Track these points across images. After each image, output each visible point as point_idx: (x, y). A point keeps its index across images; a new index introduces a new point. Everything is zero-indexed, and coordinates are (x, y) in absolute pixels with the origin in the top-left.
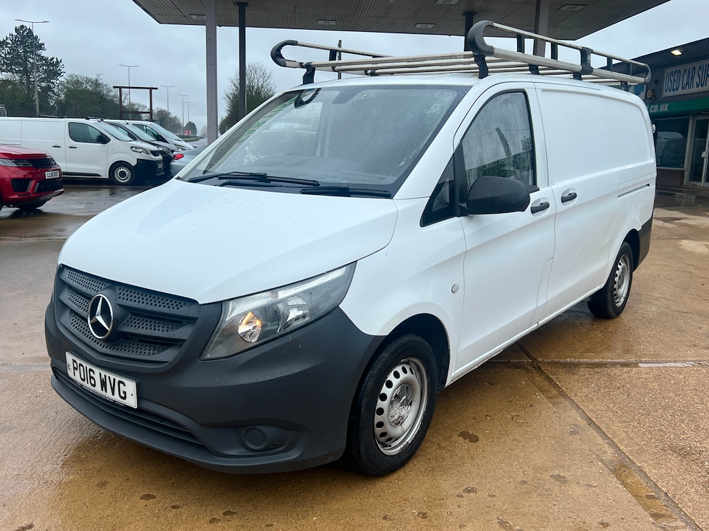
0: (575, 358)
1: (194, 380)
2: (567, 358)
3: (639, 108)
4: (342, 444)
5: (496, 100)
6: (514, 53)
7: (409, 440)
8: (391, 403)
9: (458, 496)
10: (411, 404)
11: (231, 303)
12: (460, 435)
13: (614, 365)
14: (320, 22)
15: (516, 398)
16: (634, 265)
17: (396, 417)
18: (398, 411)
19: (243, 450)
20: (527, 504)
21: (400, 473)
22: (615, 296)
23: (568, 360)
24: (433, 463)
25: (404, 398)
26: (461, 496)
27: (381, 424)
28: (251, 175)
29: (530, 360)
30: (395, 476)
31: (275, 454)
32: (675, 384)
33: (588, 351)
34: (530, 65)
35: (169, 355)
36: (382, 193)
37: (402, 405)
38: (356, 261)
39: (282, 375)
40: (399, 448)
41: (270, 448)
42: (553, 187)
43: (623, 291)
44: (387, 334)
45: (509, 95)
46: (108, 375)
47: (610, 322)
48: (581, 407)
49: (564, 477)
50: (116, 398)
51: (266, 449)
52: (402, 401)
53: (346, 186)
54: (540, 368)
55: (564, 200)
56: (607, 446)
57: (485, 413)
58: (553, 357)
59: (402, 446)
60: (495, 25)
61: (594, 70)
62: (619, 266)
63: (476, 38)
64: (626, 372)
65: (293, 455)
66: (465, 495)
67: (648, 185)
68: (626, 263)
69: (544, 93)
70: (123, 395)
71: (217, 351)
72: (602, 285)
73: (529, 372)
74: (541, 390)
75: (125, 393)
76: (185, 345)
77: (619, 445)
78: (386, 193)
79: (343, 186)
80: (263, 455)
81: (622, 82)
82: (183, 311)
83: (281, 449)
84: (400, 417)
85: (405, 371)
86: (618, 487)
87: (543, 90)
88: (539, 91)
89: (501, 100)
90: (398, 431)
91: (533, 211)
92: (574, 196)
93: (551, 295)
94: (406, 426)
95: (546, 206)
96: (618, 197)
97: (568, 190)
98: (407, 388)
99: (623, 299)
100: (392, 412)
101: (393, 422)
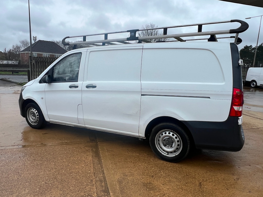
8: (31, 114)
10: (35, 117)
44: (25, 99)
55: (88, 87)
67: (209, 98)
90: (32, 120)
91: (71, 87)
92: (95, 87)
93: (86, 117)
94: (34, 121)
95: (77, 87)
96: (142, 95)
97: (92, 84)
98: (34, 114)
99: (174, 156)
100: (31, 116)
101: (32, 118)
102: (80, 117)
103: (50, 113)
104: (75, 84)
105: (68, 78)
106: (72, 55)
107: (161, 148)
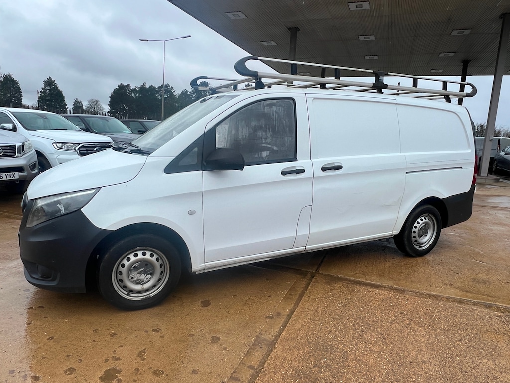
0: (346, 276)
2: (341, 274)
3: (457, 114)
4: (82, 284)
5: (260, 104)
7: (152, 295)
8: (130, 270)
10: (152, 274)
12: (202, 302)
13: (366, 285)
15: (268, 290)
16: (444, 224)
17: (135, 279)
18: (136, 275)
19: (38, 276)
22: (415, 243)
23: (340, 276)
25: (142, 269)
26: (147, 332)
27: (122, 281)
29: (314, 271)
32: (393, 306)
37: (140, 273)
38: (101, 187)
40: (142, 298)
42: (314, 160)
43: (427, 239)
44: (114, 229)
45: (275, 101)
48: (300, 304)
49: (219, 339)
52: (140, 271)
54: (313, 277)
55: (324, 169)
56: (277, 330)
57: (234, 294)
58: (333, 272)
59: (144, 297)
60: (259, 58)
61: (388, 87)
62: (419, 221)
64: (368, 291)
65: (54, 283)
66: (150, 332)
67: (461, 167)
68: (431, 220)
72: (396, 232)
73: (304, 278)
74: (291, 289)
77: (284, 331)
83: (50, 279)
84: (138, 280)
85: (144, 254)
87: (316, 98)
90: (138, 287)
91: (284, 173)
92: (340, 167)
93: (314, 230)
94: (146, 286)
95: (302, 171)
96: (407, 173)
97: (333, 163)
98: (147, 265)
99: (428, 246)
100: (131, 276)
101: (134, 281)
102: (303, 232)
103: (211, 248)
104: (294, 167)
106: (269, 102)
107: (416, 241)
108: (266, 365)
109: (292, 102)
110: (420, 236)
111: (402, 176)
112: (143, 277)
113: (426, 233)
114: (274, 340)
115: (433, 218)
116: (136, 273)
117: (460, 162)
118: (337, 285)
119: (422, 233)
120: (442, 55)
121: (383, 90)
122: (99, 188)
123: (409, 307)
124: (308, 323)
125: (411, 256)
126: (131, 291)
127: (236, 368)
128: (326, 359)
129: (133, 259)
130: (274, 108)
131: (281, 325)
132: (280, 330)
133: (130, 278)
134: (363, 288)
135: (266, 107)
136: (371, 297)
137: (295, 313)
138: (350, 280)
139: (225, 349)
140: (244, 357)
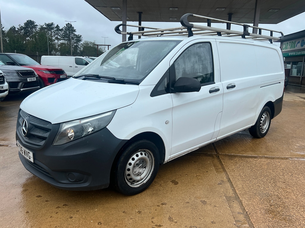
0: (235, 153)
1: (50, 153)
2: (232, 153)
3: (277, 51)
4: (108, 181)
5: (194, 46)
6: (206, 27)
7: (145, 182)
8: (134, 167)
9: (158, 206)
10: (145, 168)
11: (64, 124)
12: (171, 182)
14: (171, 19)
15: (202, 168)
16: (272, 116)
17: (137, 172)
18: (137, 170)
19: (68, 181)
20: (184, 212)
21: (139, 195)
22: (261, 129)
23: (232, 154)
24: (155, 192)
25: (141, 165)
26: (159, 206)
27: (129, 175)
28: (94, 75)
29: (216, 153)
30: (136, 196)
31: (79, 183)
32: (275, 167)
33: (243, 151)
34: (217, 32)
35: (42, 143)
36: (136, 83)
37: (140, 167)
38: (117, 109)
39: (80, 153)
40: (140, 185)
41: (77, 181)
42: (223, 82)
43: (266, 127)
45: (201, 44)
46: (25, 150)
47: (258, 140)
48: (228, 174)
49: (206, 202)
50: (28, 158)
51: (75, 181)
52: (140, 166)
53: (123, 80)
54: (219, 157)
55: (228, 88)
56: (231, 190)
57: (186, 173)
58: (227, 152)
59: (141, 184)
60: (194, 15)
61: (250, 34)
62: (263, 116)
63: (183, 20)
64: (255, 161)
65: (86, 185)
66: (161, 206)
67: (280, 83)
68: (267, 115)
69: (220, 43)
70: (29, 157)
71: (58, 142)
72: (254, 124)
73: (214, 158)
74: (215, 166)
75: (30, 156)
76: (47, 139)
77: (236, 190)
78: (137, 83)
79: (122, 80)
80: (75, 184)
81: (269, 39)
82: (47, 126)
83: (82, 182)
84: (139, 172)
85: (141, 154)
86: (227, 208)
87: (220, 42)
88: (218, 43)
89: (197, 46)
90: (138, 178)
91: (211, 92)
92: (234, 86)
93: (222, 127)
94: (142, 176)
95: (218, 90)
96: (260, 87)
97: (231, 84)
98: (143, 161)
99: (266, 130)
100: (135, 170)
101: (135, 174)
102: (217, 129)
104: (214, 87)
105: (201, 80)
106: (199, 45)
107: (261, 128)
108: (247, 210)
109: (209, 44)
110: (263, 125)
111: (259, 90)
112: (141, 170)
113: (265, 123)
114: (236, 196)
115: (268, 114)
116: (138, 168)
117: (280, 79)
118: (237, 159)
119: (264, 123)
120: (217, 9)
121: (246, 37)
122: (115, 110)
123: (283, 166)
124: (243, 183)
125: (258, 138)
126: (134, 181)
127: (233, 215)
128: (272, 201)
129: (136, 158)
130: (202, 49)
131: (230, 187)
132: (233, 190)
133: (134, 172)
134: (251, 159)
135: (198, 48)
136: (260, 163)
137: (231, 179)
138: (240, 156)
139: (215, 206)
140: (230, 208)
